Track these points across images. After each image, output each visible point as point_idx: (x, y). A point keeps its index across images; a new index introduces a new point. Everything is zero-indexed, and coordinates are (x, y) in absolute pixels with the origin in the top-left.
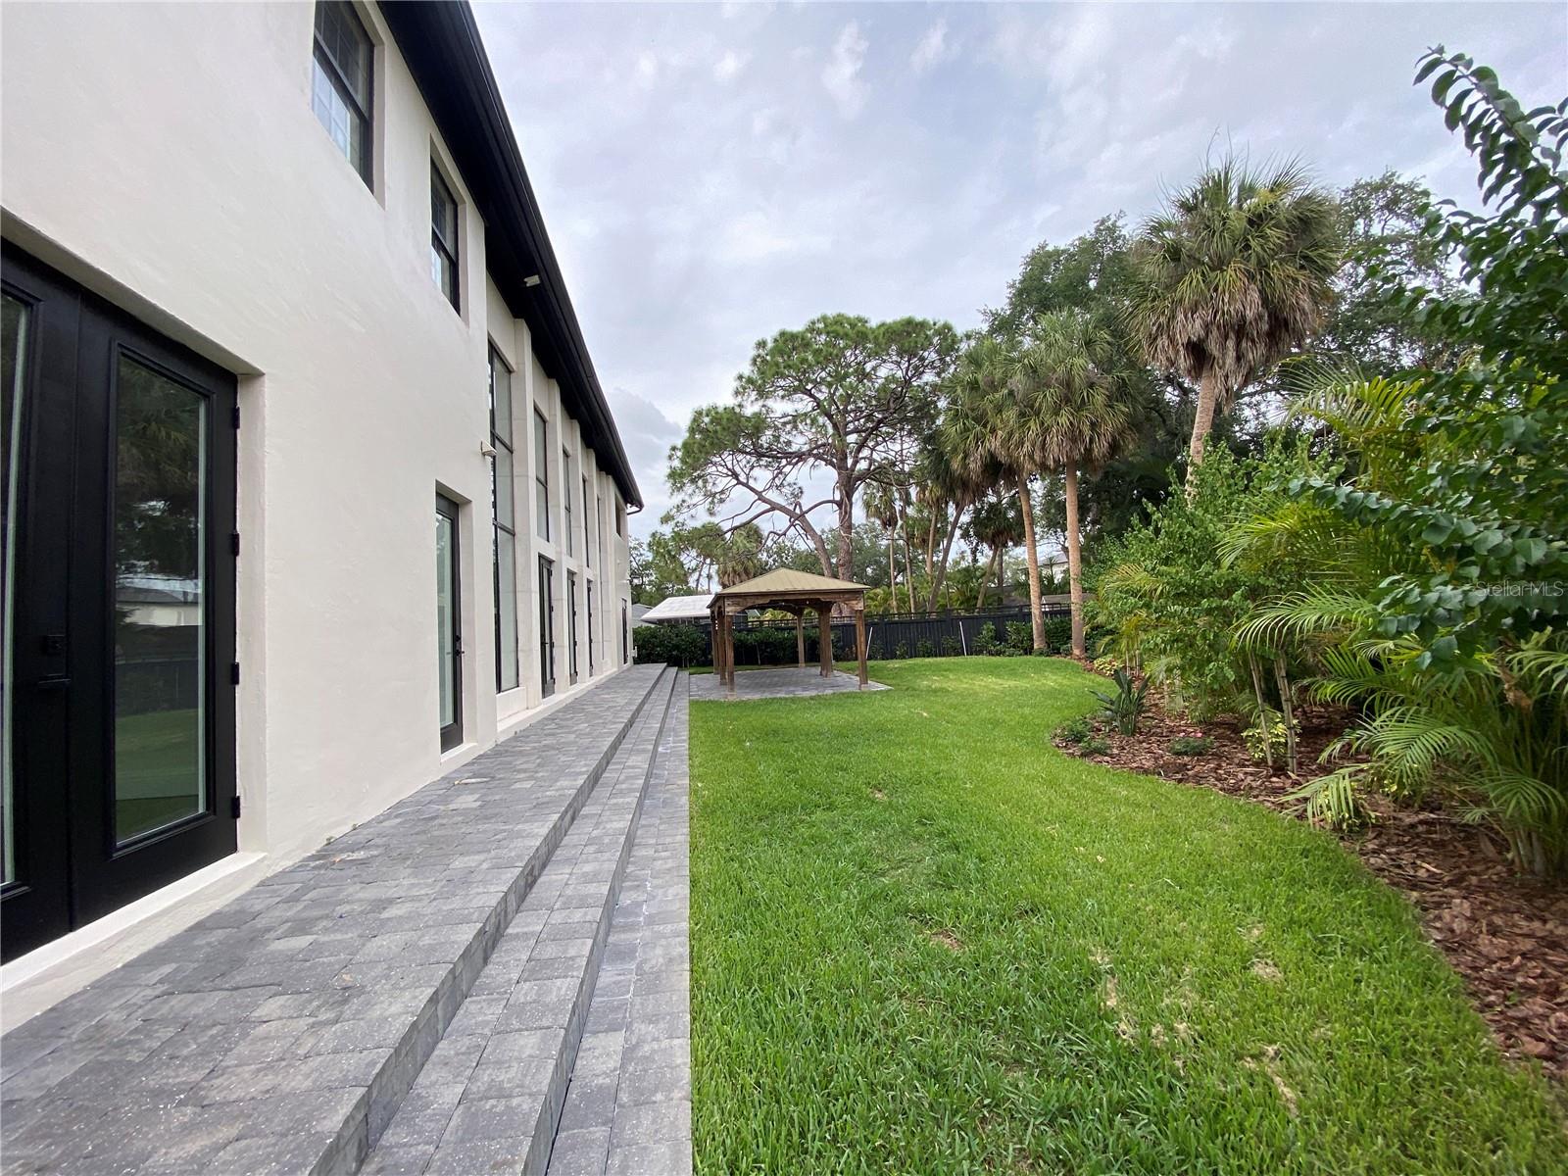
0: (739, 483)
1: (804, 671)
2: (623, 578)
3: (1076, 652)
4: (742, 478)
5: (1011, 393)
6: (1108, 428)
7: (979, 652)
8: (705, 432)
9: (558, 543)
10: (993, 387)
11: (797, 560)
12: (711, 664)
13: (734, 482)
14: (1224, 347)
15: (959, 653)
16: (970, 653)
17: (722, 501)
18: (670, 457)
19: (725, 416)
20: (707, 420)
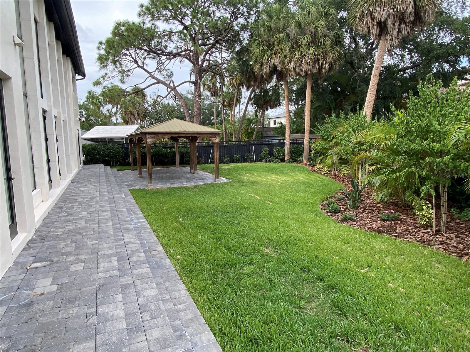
0: (139, 66)
1: (179, 169)
2: (77, 117)
3: (305, 162)
4: (140, 63)
5: (288, 35)
6: (330, 58)
7: (261, 161)
8: (121, 35)
9: (49, 100)
10: (278, 30)
11: (164, 109)
12: (129, 164)
13: (136, 65)
14: (394, 26)
15: (252, 161)
16: (257, 161)
17: (128, 76)
18: (99, 48)
19: (134, 28)
20: (123, 28)
